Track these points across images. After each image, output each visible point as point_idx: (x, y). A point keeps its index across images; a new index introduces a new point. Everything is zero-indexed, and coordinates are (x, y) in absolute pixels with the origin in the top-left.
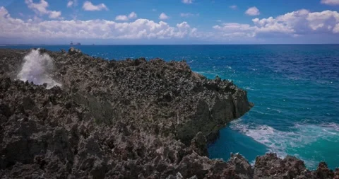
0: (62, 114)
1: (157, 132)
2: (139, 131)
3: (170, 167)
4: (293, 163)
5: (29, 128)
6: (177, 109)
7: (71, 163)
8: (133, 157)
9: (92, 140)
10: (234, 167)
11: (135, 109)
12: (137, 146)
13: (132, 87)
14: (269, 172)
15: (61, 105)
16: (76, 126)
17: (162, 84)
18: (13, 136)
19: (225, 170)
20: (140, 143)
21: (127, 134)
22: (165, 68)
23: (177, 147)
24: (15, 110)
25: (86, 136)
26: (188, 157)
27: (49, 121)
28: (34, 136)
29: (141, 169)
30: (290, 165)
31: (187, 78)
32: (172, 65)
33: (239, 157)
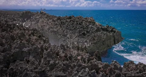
0: (37, 40)
1: (78, 49)
2: (70, 49)
3: (83, 65)
4: (142, 66)
5: (22, 46)
6: (88, 39)
7: (40, 61)
8: (67, 60)
9: (49, 52)
10: (113, 67)
11: (69, 39)
12: (69, 55)
13: (68, 29)
14: (130, 70)
15: (36, 36)
16: (43, 46)
17: (81, 28)
18: (16, 49)
19: (109, 68)
20: (70, 54)
21: (65, 50)
22: (83, 20)
23: (87, 56)
24: (17, 38)
25: (47, 50)
26: (92, 61)
27: (31, 43)
28: (24, 49)
29: (70, 66)
30: (140, 67)
31: (93, 25)
32: (86, 19)
33: (116, 62)
